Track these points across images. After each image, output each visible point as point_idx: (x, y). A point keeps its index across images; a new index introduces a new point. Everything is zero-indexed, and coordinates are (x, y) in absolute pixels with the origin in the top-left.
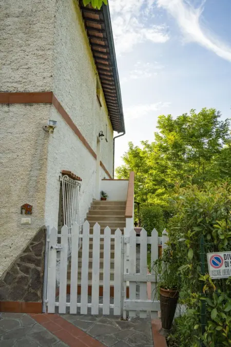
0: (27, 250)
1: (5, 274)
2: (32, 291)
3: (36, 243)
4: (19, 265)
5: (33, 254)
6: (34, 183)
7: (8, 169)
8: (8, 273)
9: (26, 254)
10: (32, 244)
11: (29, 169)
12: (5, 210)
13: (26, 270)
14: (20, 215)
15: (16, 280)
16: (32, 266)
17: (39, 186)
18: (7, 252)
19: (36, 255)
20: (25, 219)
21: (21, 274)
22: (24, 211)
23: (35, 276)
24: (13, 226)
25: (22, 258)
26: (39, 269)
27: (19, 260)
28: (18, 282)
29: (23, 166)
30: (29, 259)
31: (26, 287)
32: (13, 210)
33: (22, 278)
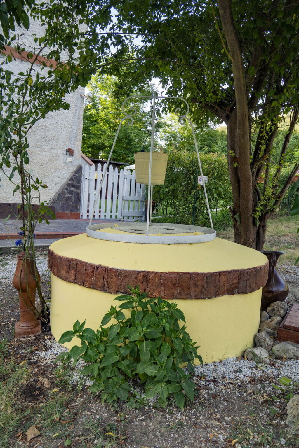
0: (71, 179)
1: (57, 195)
2: (75, 205)
3: (77, 175)
4: (66, 189)
5: (74, 182)
6: (75, 134)
7: (57, 121)
8: (59, 194)
9: (71, 182)
10: (74, 176)
11: (71, 124)
12: (56, 151)
13: (71, 193)
14: (66, 156)
15: (65, 199)
16: (74, 190)
17: (78, 137)
18: (57, 180)
19: (77, 183)
20: (69, 159)
21: (68, 195)
22: (68, 153)
23: (76, 197)
24: (60, 162)
25: (68, 185)
26: (79, 191)
27: (66, 186)
28: (66, 200)
29: (67, 121)
30: (72, 186)
31: (71, 203)
32: (61, 151)
33: (69, 197)
